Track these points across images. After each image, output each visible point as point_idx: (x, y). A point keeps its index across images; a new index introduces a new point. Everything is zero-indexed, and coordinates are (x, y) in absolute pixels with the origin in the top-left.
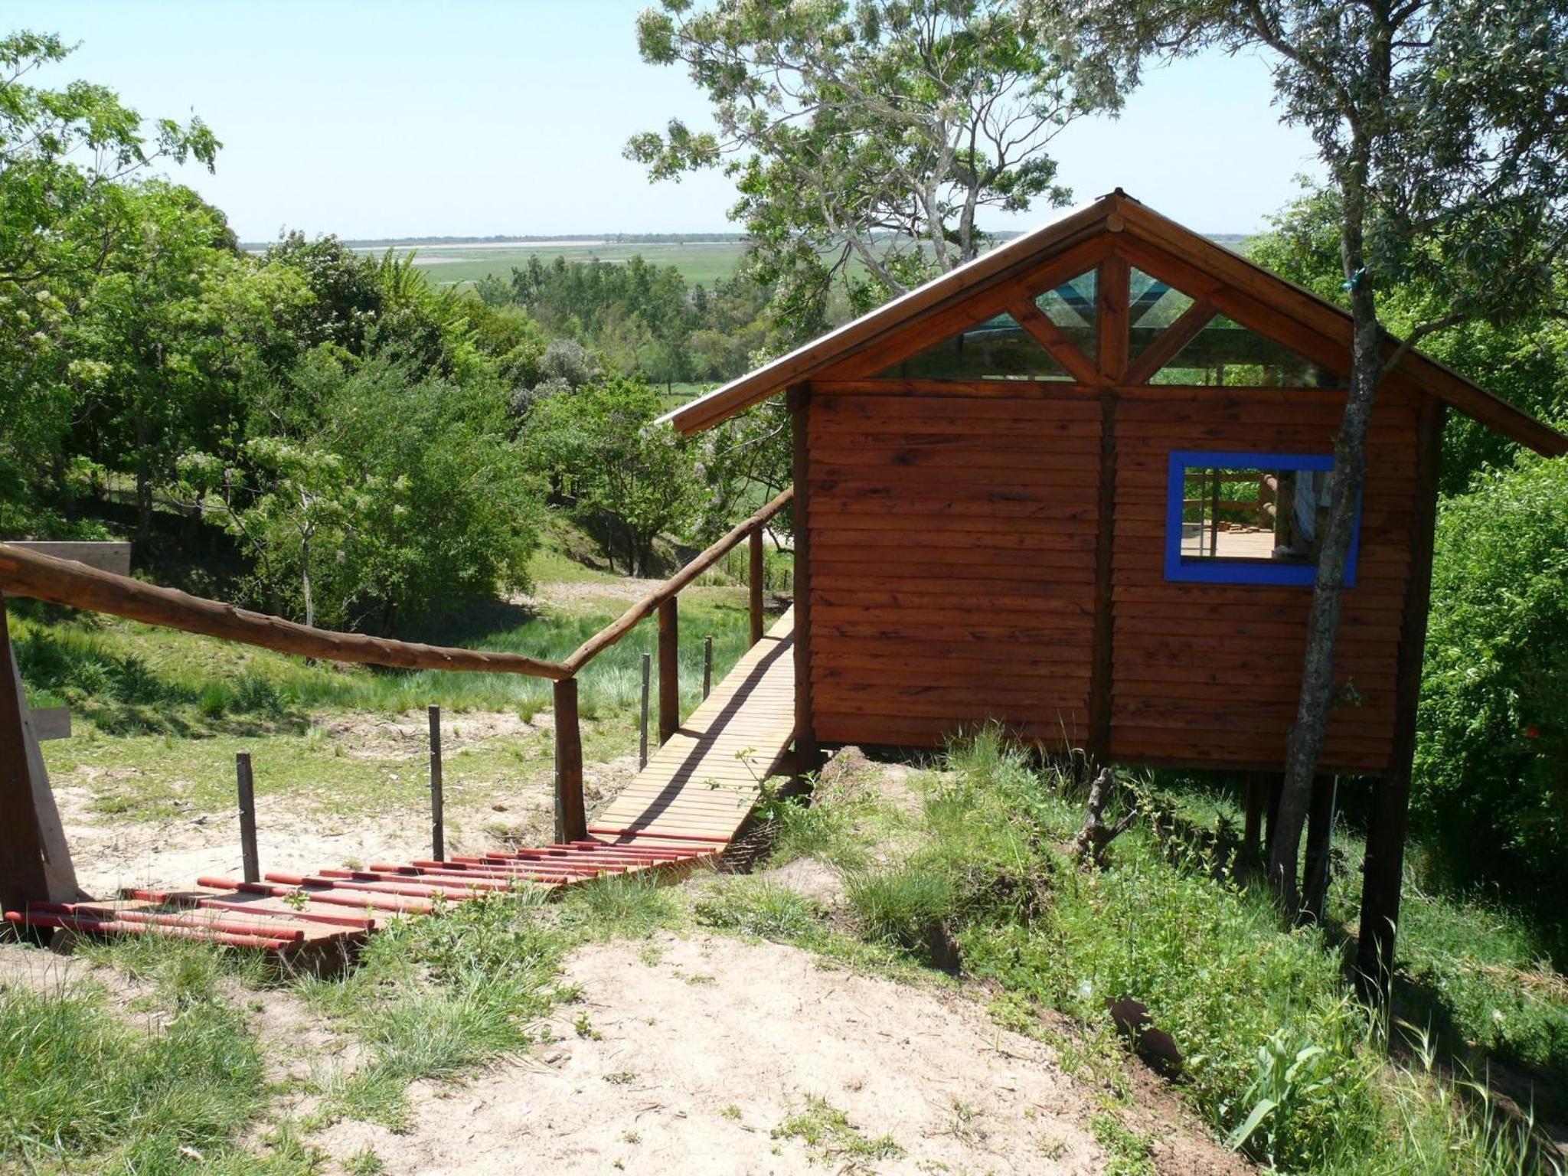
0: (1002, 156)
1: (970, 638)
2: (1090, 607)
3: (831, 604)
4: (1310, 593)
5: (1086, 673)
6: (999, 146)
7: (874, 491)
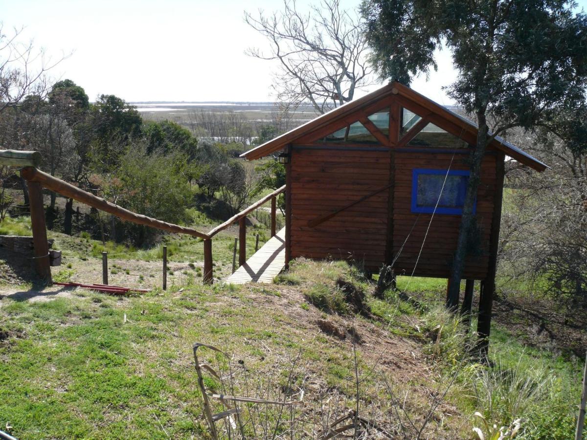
0: (364, 72)
1: (345, 231)
2: (386, 221)
3: (298, 219)
4: (460, 217)
5: (384, 243)
6: (363, 68)
7: (313, 181)
